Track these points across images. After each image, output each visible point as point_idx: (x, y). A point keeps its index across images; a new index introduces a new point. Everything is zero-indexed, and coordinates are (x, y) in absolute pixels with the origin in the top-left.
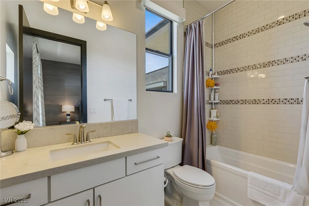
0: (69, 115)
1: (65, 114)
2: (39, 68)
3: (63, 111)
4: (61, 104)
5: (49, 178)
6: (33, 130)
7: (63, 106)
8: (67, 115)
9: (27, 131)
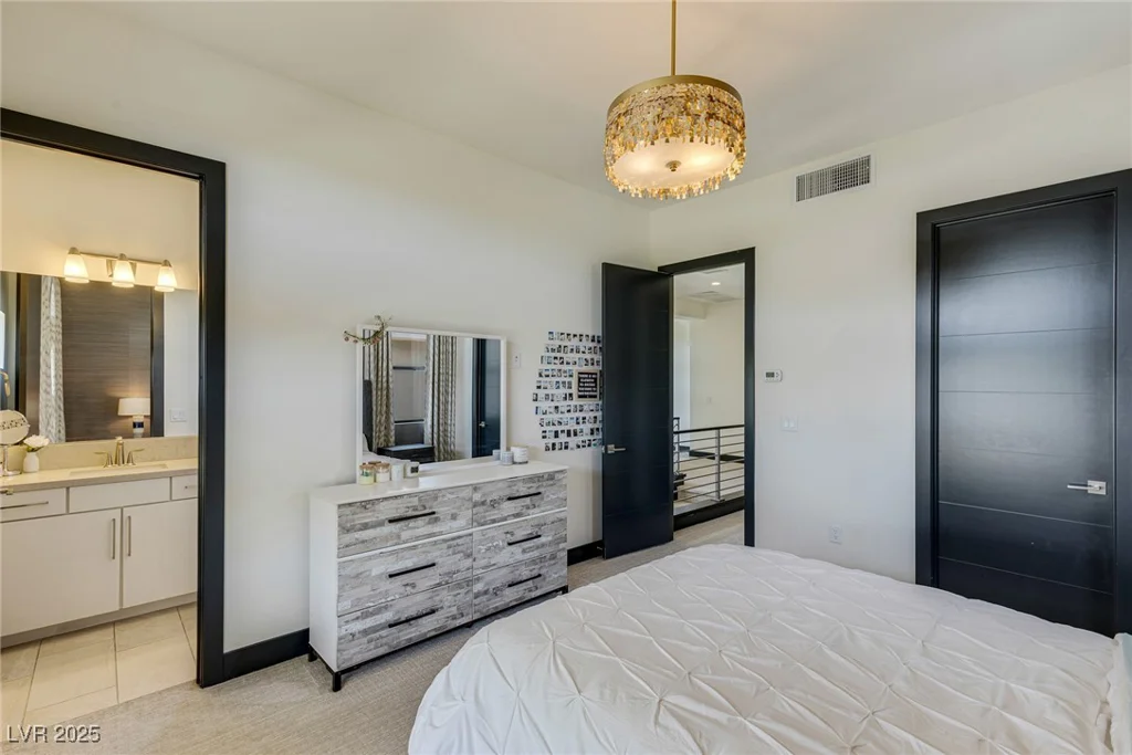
0: (141, 425)
1: (130, 422)
2: (53, 303)
3: (120, 413)
4: (118, 394)
5: (68, 488)
6: (47, 447)
7: (121, 400)
8: (135, 425)
9: (39, 448)
